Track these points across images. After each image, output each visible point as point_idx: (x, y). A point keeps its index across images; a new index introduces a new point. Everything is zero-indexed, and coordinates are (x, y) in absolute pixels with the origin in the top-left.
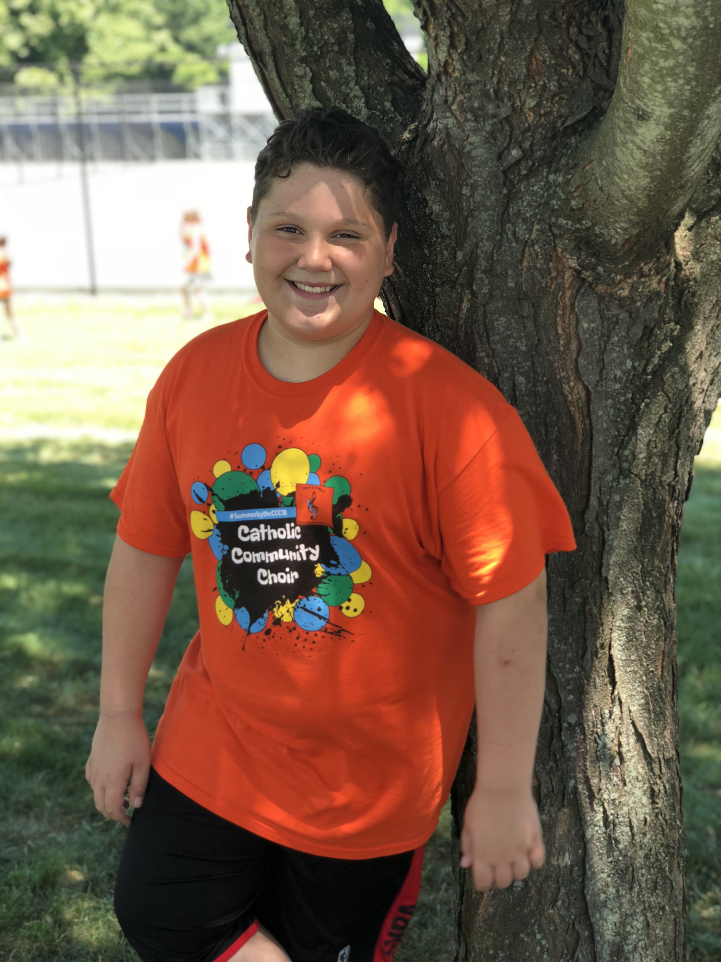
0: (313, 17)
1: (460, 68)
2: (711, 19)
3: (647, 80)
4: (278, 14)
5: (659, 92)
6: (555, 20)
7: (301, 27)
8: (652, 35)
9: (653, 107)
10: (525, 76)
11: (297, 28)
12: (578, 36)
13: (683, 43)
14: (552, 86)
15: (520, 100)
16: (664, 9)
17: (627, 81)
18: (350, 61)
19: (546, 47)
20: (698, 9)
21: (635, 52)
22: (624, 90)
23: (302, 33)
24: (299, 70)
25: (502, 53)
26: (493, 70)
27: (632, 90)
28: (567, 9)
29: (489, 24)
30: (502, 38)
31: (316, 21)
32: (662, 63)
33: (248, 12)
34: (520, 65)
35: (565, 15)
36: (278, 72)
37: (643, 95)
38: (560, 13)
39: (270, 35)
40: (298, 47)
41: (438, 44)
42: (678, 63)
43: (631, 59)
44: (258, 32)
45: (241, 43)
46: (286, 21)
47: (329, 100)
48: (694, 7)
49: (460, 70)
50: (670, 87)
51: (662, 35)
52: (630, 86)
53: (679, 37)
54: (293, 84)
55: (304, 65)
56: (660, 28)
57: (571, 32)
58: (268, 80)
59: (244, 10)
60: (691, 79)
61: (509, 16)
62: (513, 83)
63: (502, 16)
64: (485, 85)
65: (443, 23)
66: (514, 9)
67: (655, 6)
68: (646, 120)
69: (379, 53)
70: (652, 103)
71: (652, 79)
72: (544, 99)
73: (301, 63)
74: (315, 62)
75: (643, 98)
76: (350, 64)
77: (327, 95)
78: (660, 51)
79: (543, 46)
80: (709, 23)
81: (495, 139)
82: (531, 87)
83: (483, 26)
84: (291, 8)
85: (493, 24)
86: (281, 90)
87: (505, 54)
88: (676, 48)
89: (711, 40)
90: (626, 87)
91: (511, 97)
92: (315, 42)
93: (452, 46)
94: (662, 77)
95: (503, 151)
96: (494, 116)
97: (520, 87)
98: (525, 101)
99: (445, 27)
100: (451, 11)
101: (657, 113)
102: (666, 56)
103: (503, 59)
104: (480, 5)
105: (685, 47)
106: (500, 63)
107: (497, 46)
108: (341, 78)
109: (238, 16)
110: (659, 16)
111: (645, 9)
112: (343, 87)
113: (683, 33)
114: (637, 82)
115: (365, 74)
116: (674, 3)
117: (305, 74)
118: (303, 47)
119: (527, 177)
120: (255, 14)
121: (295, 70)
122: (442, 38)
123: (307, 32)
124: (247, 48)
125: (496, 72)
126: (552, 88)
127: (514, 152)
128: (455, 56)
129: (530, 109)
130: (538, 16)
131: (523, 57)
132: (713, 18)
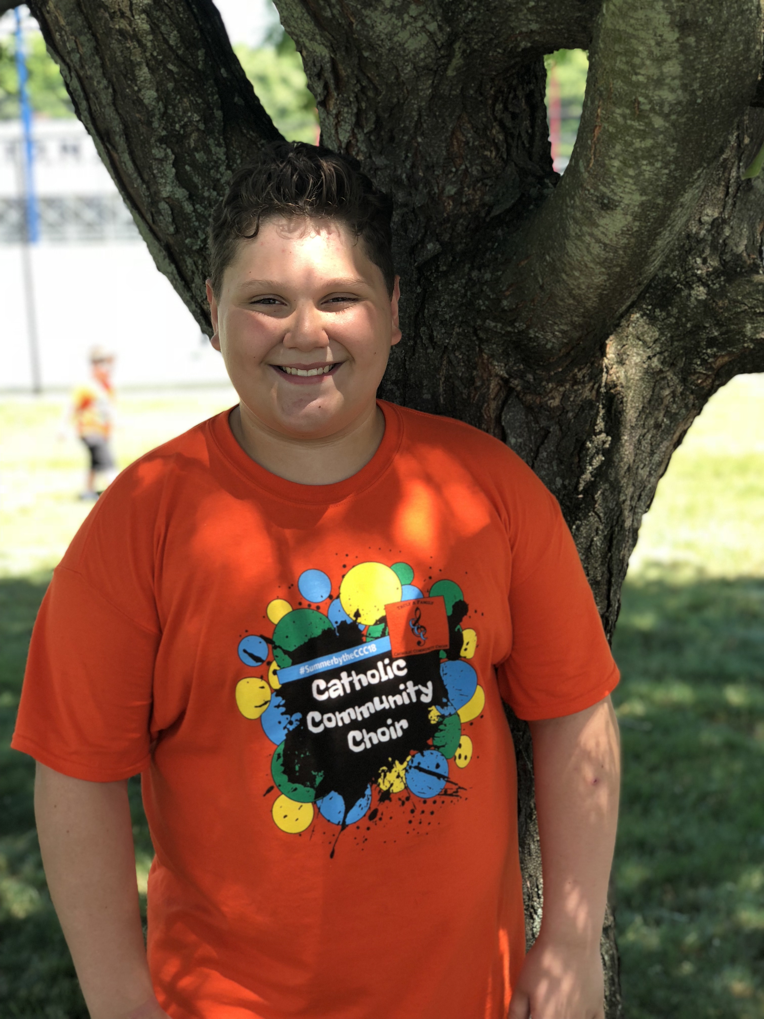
0: (173, 91)
1: (366, 150)
2: (700, 93)
3: (616, 163)
4: (129, 86)
5: (631, 177)
6: (481, 94)
7: (158, 102)
8: (628, 111)
9: (621, 195)
10: (446, 159)
11: (153, 103)
12: (503, 113)
13: (664, 121)
14: (475, 171)
15: (438, 187)
16: (645, 81)
17: (591, 165)
18: (219, 141)
19: (469, 126)
20: (685, 82)
21: (605, 131)
22: (586, 175)
23: (159, 109)
24: (158, 152)
25: (419, 133)
26: (407, 151)
27: (596, 175)
28: (496, 82)
29: (406, 99)
30: (420, 115)
31: (177, 95)
32: (638, 143)
33: (92, 84)
34: (439, 147)
35: (493, 89)
36: (131, 153)
37: (610, 180)
38: (488, 87)
39: (120, 111)
40: (156, 124)
41: (339, 122)
42: (657, 143)
43: (598, 139)
44: (104, 107)
45: (80, 119)
46: (140, 95)
47: (196, 187)
48: (681, 78)
49: (365, 153)
50: (645, 171)
51: (641, 111)
52: (594, 171)
53: (661, 114)
54: (150, 168)
55: (164, 146)
56: (639, 103)
57: (496, 109)
58: (118, 163)
59: (86, 82)
60: (670, 161)
61: (430, 91)
62: (430, 168)
63: (422, 90)
64: (395, 170)
65: (349, 98)
66: (436, 82)
67: (634, 78)
68: (612, 209)
69: (251, 133)
70: (620, 190)
71: (624, 162)
72: (465, 185)
73: (161, 144)
74: (177, 143)
75: (609, 184)
76: (219, 145)
77: (193, 182)
78: (637, 130)
79: (466, 125)
80: (697, 97)
81: (406, 230)
82: (451, 172)
83: (398, 102)
84: (145, 80)
85: (411, 100)
86: (135, 175)
87: (423, 134)
88: (656, 126)
89: (696, 117)
90: (589, 172)
91: (427, 183)
92: (176, 119)
93: (358, 124)
94: (636, 159)
95: (417, 245)
96: (406, 205)
97: (438, 172)
98: (444, 188)
99: (351, 102)
100: (361, 85)
101: (626, 201)
102: (643, 135)
103: (419, 140)
104: (397, 77)
105: (667, 125)
106: (416, 145)
107: (413, 125)
108: (209, 161)
109: (79, 88)
110: (640, 90)
111: (622, 81)
112: (212, 171)
113: (666, 110)
114: (603, 166)
115: (237, 156)
116: (659, 74)
117: (166, 156)
118: (162, 125)
119: (445, 274)
120: (102, 86)
121: (153, 151)
122: (345, 115)
123: (166, 107)
124: (90, 126)
125: (409, 155)
126: (475, 173)
127: (430, 246)
128: (360, 137)
129: (449, 197)
130: (462, 90)
131: (443, 137)
132: (702, 92)
